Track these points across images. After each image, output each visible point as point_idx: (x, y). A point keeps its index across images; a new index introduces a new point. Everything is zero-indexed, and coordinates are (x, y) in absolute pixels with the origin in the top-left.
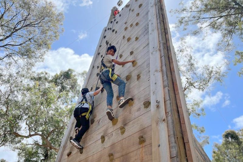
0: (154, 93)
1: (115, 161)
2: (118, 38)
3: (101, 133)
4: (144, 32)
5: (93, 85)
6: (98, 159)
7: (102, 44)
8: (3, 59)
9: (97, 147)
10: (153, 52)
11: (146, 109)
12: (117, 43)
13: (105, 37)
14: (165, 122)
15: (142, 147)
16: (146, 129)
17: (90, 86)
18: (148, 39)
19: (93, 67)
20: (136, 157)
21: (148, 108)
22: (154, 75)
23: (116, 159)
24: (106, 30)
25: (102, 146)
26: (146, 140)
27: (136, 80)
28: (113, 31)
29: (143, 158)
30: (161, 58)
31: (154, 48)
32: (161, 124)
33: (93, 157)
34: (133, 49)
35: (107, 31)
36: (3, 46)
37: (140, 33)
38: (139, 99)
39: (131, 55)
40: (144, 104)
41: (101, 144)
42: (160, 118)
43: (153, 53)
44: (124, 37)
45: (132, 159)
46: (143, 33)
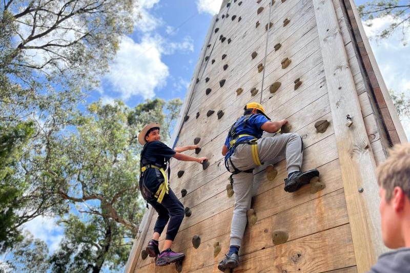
0: (337, 104)
1: (260, 223)
2: (244, 27)
3: (225, 181)
4: (302, 9)
5: (200, 110)
6: (224, 221)
7: (212, 43)
8: (42, 67)
9: (219, 203)
10: (328, 37)
11: (319, 134)
12: (244, 36)
13: (217, 30)
14: (369, 150)
15: (319, 197)
16: (323, 167)
17: (195, 110)
18: (314, 18)
19: (198, 81)
20: (308, 214)
21: (325, 133)
22: (334, 74)
23: (262, 221)
24: (217, 20)
25: (230, 201)
26: (326, 185)
27: (293, 90)
28: (234, 18)
29: (322, 214)
30: (345, 46)
31: (328, 30)
32: (361, 154)
33: (212, 220)
34: (280, 40)
35: (221, 20)
36: (42, 47)
37: (293, 12)
38: (304, 120)
39: (276, 50)
40: (316, 127)
41: (228, 198)
42: (357, 144)
43: (328, 39)
44: (258, 24)
45: (298, 218)
46: (300, 12)
